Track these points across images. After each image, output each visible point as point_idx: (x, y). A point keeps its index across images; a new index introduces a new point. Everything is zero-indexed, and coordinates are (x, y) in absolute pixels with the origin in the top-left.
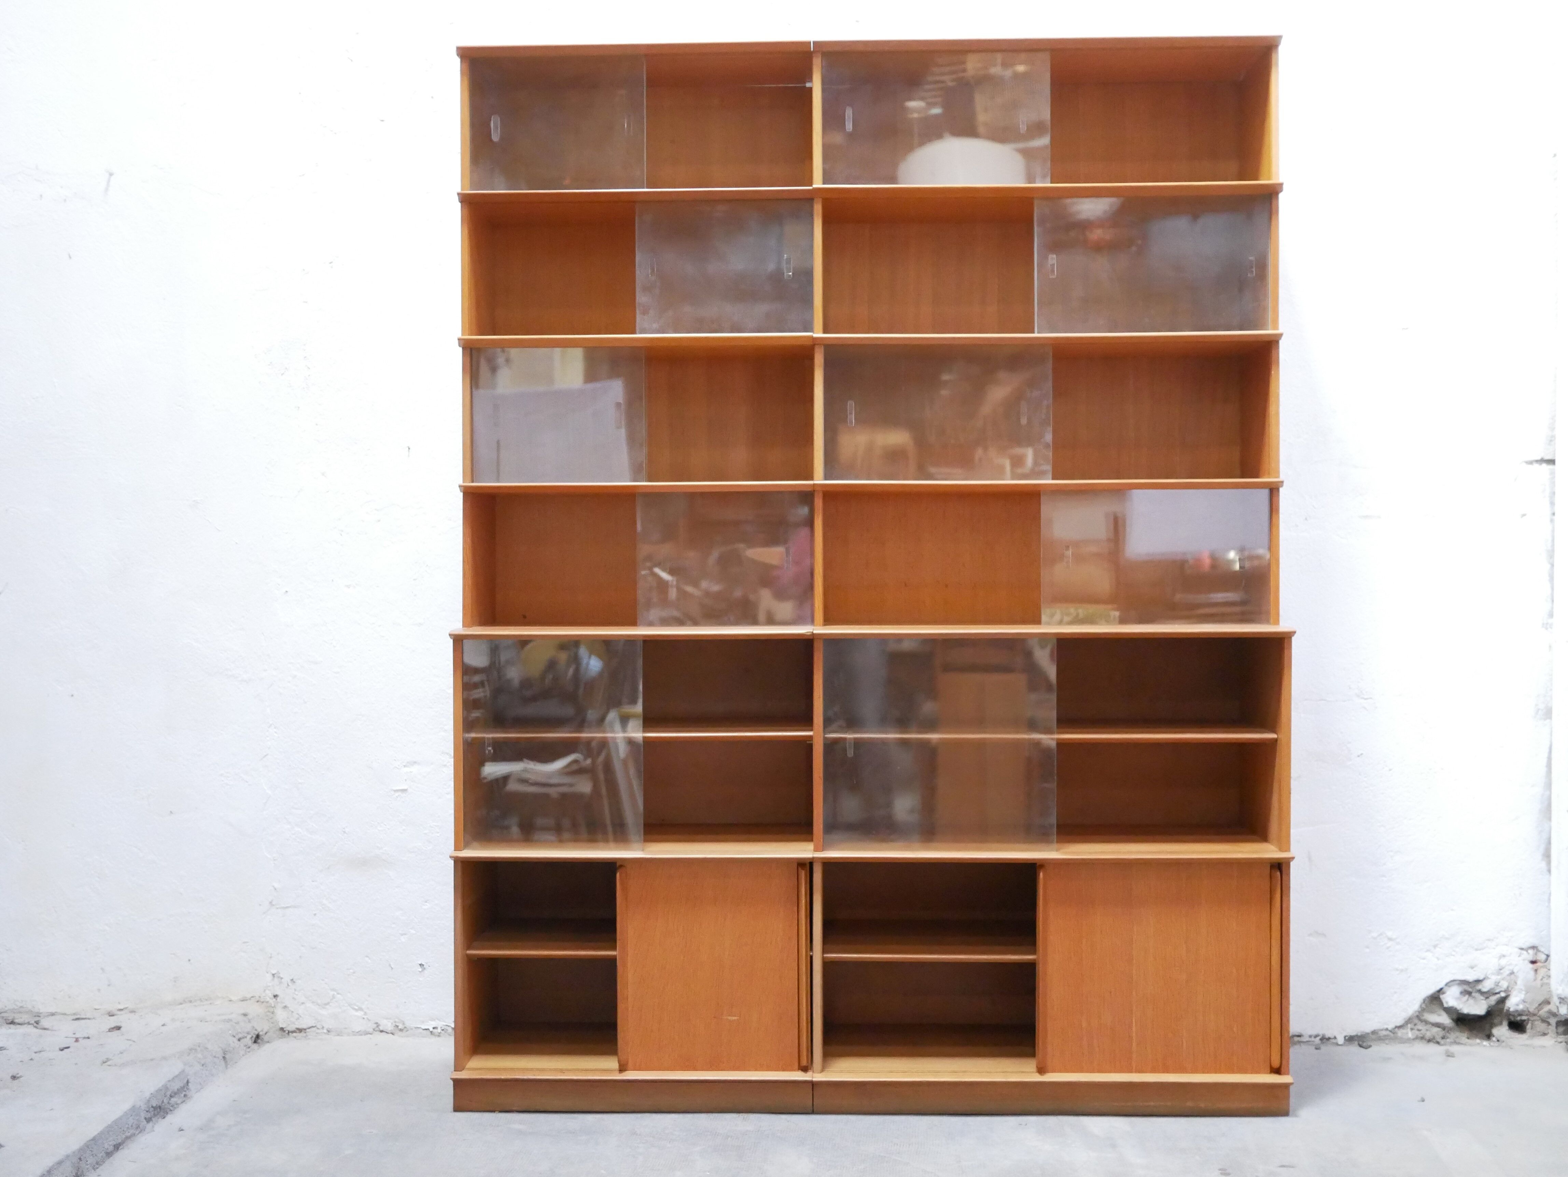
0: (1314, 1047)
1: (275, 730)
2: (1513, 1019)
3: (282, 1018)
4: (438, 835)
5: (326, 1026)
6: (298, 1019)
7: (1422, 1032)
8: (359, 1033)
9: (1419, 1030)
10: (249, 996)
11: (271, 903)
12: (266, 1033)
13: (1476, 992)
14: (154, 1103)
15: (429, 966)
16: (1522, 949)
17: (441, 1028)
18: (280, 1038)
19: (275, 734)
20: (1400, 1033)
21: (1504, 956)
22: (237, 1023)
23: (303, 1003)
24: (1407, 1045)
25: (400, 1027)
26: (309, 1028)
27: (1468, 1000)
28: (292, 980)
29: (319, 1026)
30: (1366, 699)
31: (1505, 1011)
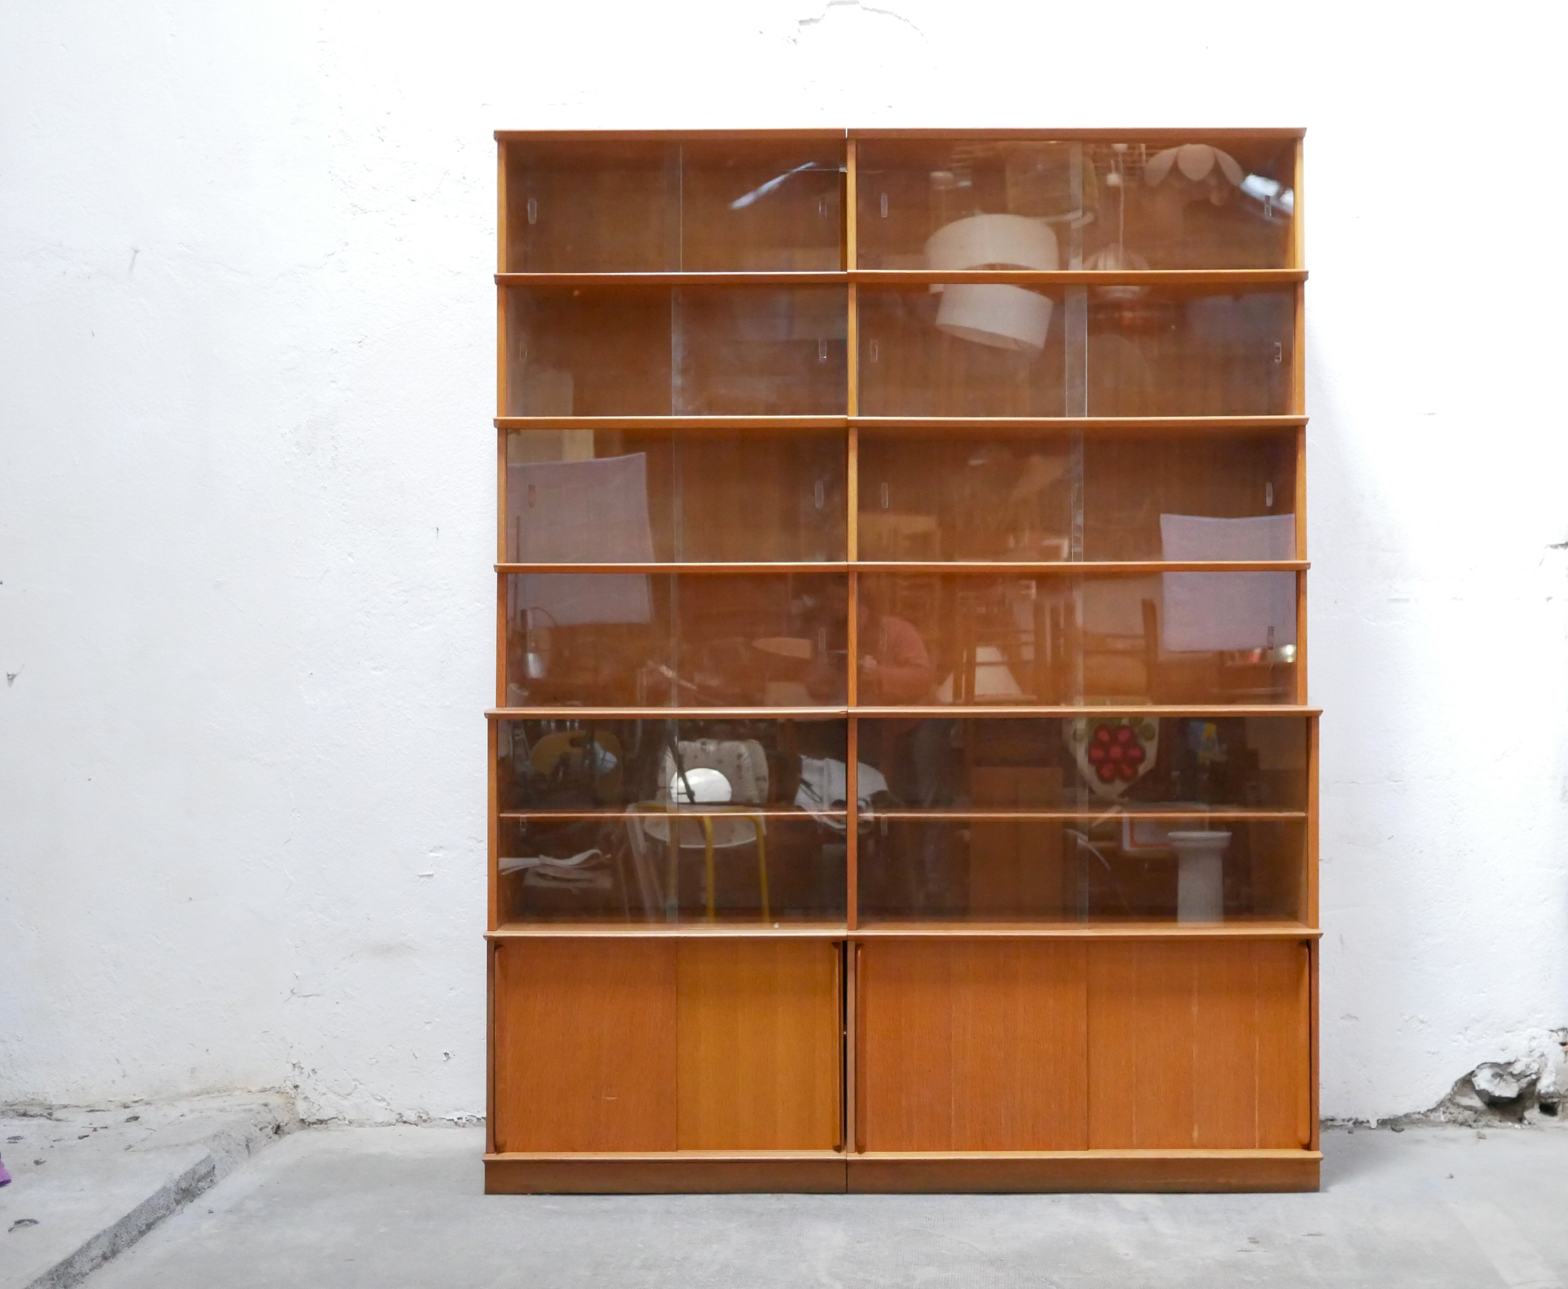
0: (1347, 1131)
1: (298, 815)
2: (1543, 1101)
3: (302, 1109)
4: (464, 921)
5: (348, 1118)
6: (319, 1110)
7: (1454, 1115)
8: (382, 1124)
9: (1451, 1113)
10: (268, 1087)
11: (292, 991)
12: (286, 1125)
13: (1507, 1075)
14: (184, 1185)
15: (454, 1055)
16: (1552, 1031)
17: (466, 1118)
18: (301, 1130)
19: (298, 819)
20: (1432, 1116)
21: (1534, 1038)
22: (258, 1113)
23: (324, 1094)
24: (1438, 1128)
25: (423, 1118)
26: (329, 1120)
27: (1499, 1083)
28: (313, 1070)
29: (340, 1118)
30: (1397, 781)
31: (1536, 1094)
